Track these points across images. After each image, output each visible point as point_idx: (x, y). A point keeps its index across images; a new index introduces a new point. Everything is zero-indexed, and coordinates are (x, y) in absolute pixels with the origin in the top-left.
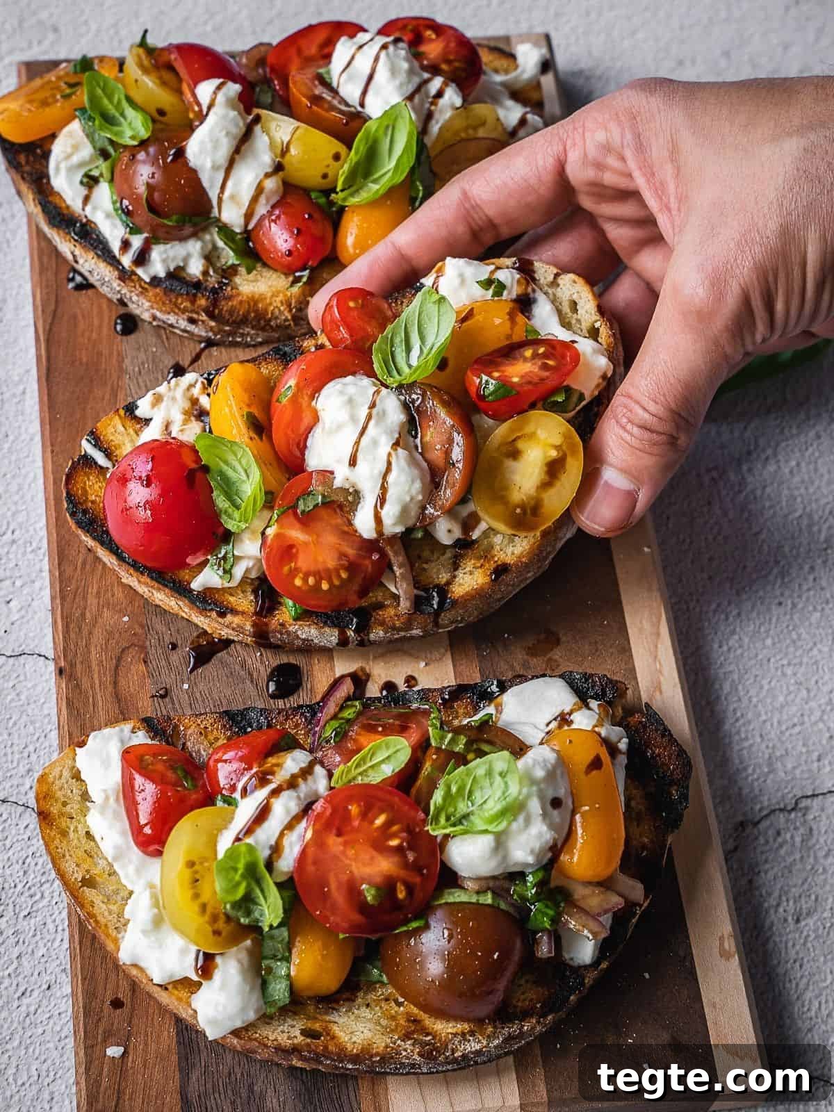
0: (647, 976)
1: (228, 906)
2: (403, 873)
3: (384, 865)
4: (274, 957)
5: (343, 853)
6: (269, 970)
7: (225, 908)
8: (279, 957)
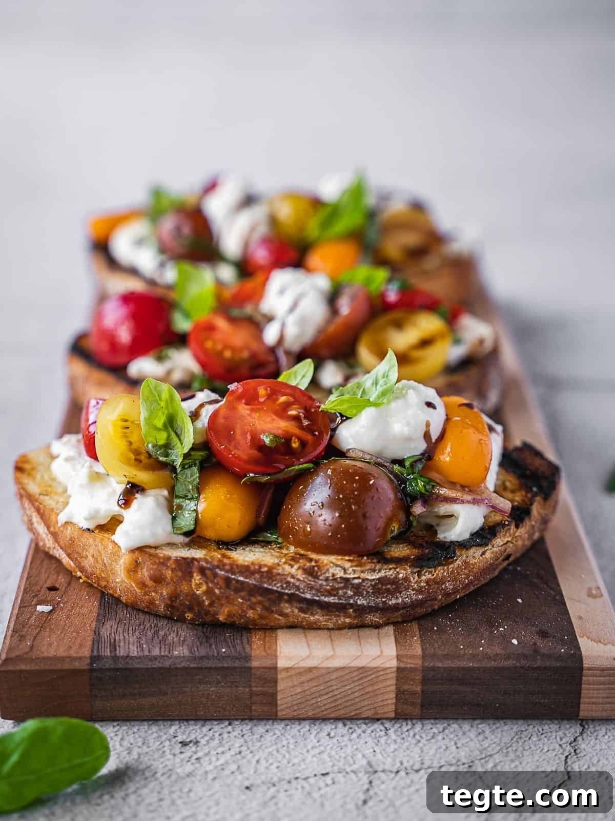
0: (520, 600)
1: (150, 446)
2: (297, 431)
3: (282, 426)
4: (185, 497)
5: (249, 415)
6: (180, 507)
7: (147, 446)
8: (190, 496)
